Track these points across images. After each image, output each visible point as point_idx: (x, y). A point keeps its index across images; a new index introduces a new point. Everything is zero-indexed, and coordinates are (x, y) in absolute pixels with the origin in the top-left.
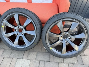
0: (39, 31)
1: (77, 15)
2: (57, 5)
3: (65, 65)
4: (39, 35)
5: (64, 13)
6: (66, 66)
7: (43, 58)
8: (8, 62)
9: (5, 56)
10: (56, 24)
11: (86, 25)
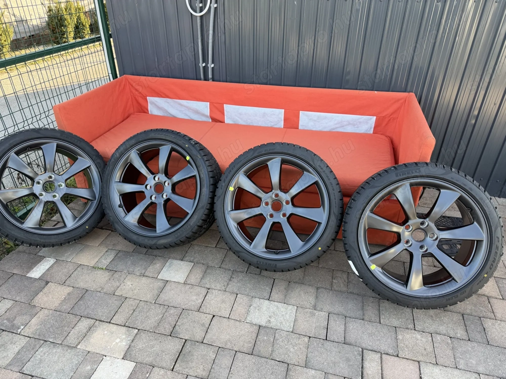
0: (336, 210)
1: (453, 170)
2: (392, 142)
3: (419, 337)
4: (335, 221)
5: (416, 163)
6: (423, 339)
7: (338, 308)
8: (223, 301)
9: (213, 286)
10: (391, 193)
11: (481, 199)
